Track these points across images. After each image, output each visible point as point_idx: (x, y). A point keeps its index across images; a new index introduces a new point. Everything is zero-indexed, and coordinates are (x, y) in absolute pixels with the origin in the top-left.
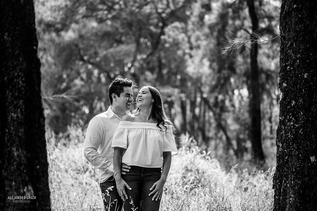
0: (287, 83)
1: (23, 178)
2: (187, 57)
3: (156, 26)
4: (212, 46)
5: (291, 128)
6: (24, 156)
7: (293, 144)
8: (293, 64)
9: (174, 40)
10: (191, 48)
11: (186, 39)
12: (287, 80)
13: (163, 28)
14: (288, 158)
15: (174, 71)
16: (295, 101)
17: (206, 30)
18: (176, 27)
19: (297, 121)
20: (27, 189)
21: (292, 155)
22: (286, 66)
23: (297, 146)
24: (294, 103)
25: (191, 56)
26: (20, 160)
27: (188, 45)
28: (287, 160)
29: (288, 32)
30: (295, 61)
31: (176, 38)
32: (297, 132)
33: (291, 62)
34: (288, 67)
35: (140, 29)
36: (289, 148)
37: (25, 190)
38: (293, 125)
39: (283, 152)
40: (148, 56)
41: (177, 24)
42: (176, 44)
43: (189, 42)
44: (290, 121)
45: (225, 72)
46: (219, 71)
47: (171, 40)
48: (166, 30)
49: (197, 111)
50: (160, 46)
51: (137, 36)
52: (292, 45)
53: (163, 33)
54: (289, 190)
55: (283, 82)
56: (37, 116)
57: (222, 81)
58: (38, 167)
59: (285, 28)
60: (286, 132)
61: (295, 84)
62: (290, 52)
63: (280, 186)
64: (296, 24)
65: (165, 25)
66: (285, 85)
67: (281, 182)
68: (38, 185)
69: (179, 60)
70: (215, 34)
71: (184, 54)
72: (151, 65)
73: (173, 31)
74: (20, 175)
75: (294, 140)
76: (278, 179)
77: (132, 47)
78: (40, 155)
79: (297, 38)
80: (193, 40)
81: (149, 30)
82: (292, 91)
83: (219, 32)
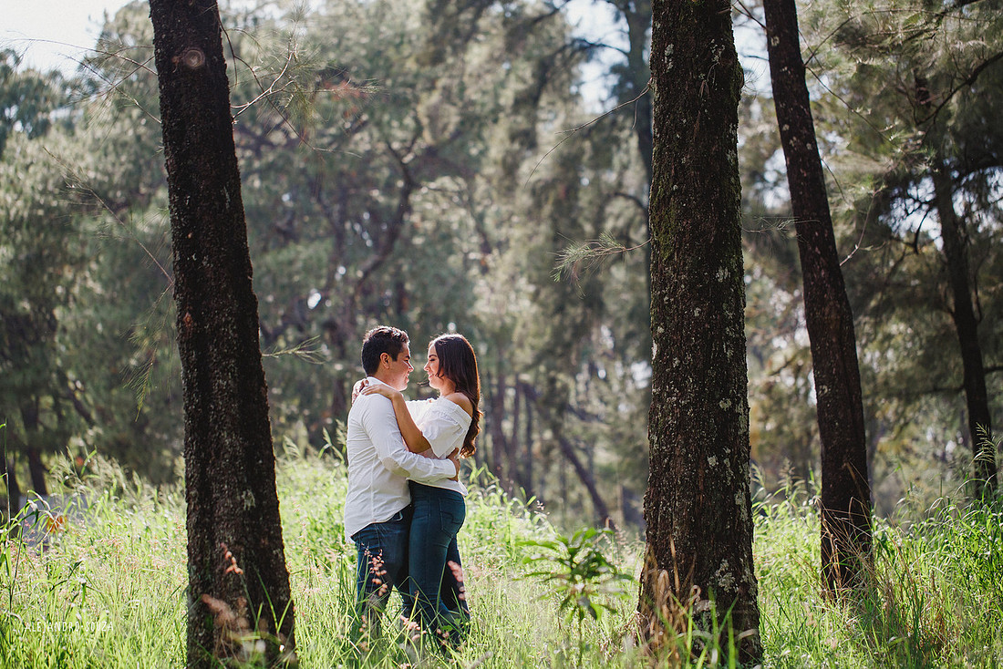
0: (665, 327)
1: (240, 478)
2: (475, 271)
3: (388, 188)
4: (539, 240)
5: (672, 408)
6: (240, 445)
7: (676, 436)
8: (675, 291)
9: (439, 224)
10: (486, 248)
11: (471, 223)
12: (664, 320)
13: (406, 193)
14: (669, 461)
15: (441, 310)
16: (679, 359)
17: (524, 200)
18: (442, 190)
19: (683, 395)
20: (247, 495)
21: (675, 455)
22: (662, 296)
23: (685, 440)
24: (677, 361)
25: (485, 270)
26: (235, 451)
27: (476, 239)
28: (668, 464)
29: (664, 233)
30: (677, 286)
31: (444, 218)
32: (683, 414)
33: (669, 290)
34: (666, 298)
35: (344, 198)
36: (670, 443)
37: (243, 496)
38: (677, 402)
39: (660, 451)
40: (366, 274)
41: (445, 181)
42: (444, 237)
43: (480, 230)
44: (670, 395)
45: (576, 312)
46: (560, 309)
47: (429, 226)
48: (415, 198)
49: (507, 426)
50: (398, 244)
51: (336, 216)
52: (671, 257)
53: (406, 208)
54: (672, 519)
55: (657, 325)
56: (256, 385)
57: (567, 336)
58: (260, 462)
59: (660, 227)
60: (664, 416)
61: (679, 328)
62: (669, 270)
63: (656, 511)
64: (678, 219)
65: (412, 185)
66: (660, 330)
67: (657, 505)
68: (261, 491)
69: (451, 281)
70: (547, 209)
71: (467, 264)
72: (374, 297)
73: (436, 202)
74: (235, 473)
75: (678, 427)
76: (652, 500)
77: (321, 250)
78: (262, 443)
79: (680, 245)
80: (489, 223)
81: (369, 198)
82: (674, 341)
83: (557, 203)
